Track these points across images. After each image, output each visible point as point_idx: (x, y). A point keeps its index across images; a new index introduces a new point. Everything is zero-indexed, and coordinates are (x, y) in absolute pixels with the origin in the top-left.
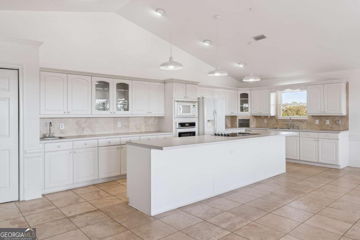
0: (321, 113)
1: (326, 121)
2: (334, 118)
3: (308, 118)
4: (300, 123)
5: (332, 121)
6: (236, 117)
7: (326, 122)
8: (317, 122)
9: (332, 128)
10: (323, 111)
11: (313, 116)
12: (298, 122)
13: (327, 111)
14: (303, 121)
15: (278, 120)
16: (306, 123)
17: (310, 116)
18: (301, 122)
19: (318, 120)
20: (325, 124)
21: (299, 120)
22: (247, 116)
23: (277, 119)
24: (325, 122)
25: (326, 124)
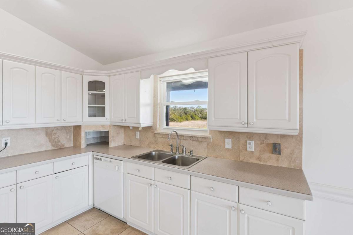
0: (240, 125)
1: (248, 142)
2: (266, 138)
3: (210, 134)
4: (196, 143)
5: (262, 143)
6: (79, 127)
7: (248, 146)
8: (229, 143)
9: (260, 160)
10: (246, 122)
11: (220, 132)
12: (191, 142)
13: (255, 120)
14: (200, 139)
15: (156, 135)
16: (206, 144)
17: (215, 131)
18: (198, 141)
19: (231, 139)
20: (246, 150)
21: (193, 137)
22: (103, 126)
23: (156, 132)
24: (246, 145)
25: (248, 149)
